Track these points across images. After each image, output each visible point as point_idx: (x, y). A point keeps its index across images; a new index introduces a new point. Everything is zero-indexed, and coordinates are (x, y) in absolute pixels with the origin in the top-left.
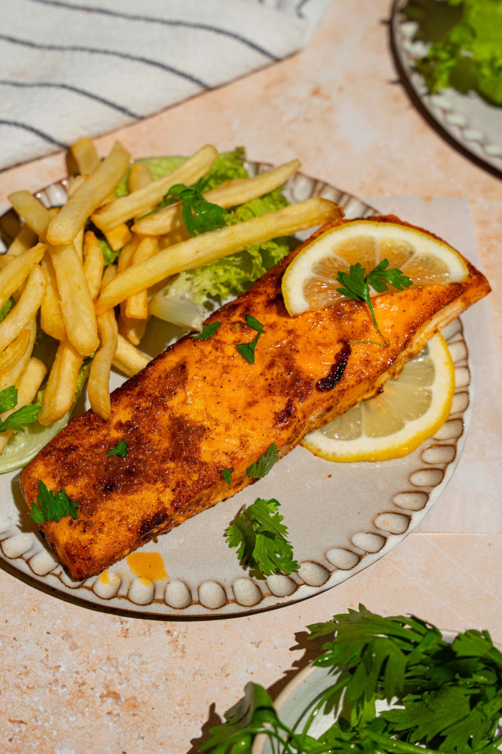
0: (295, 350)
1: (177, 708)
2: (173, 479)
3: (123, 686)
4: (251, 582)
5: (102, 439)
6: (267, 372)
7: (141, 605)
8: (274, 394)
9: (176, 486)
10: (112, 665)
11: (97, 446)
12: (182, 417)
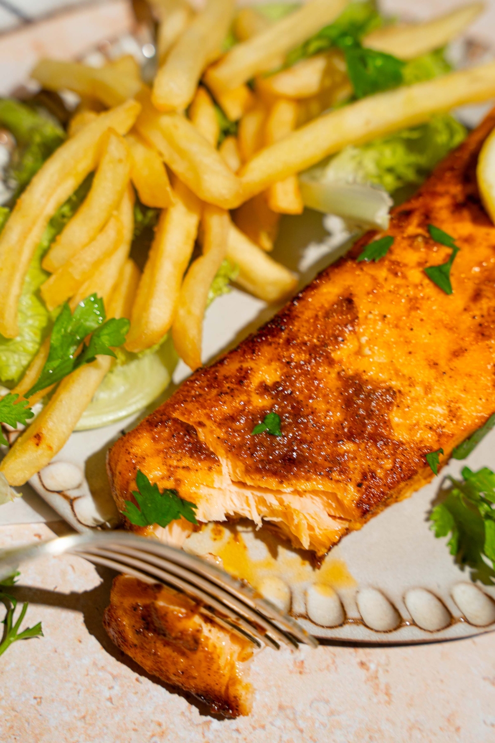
2: (355, 468)
6: (472, 306)
9: (362, 478)
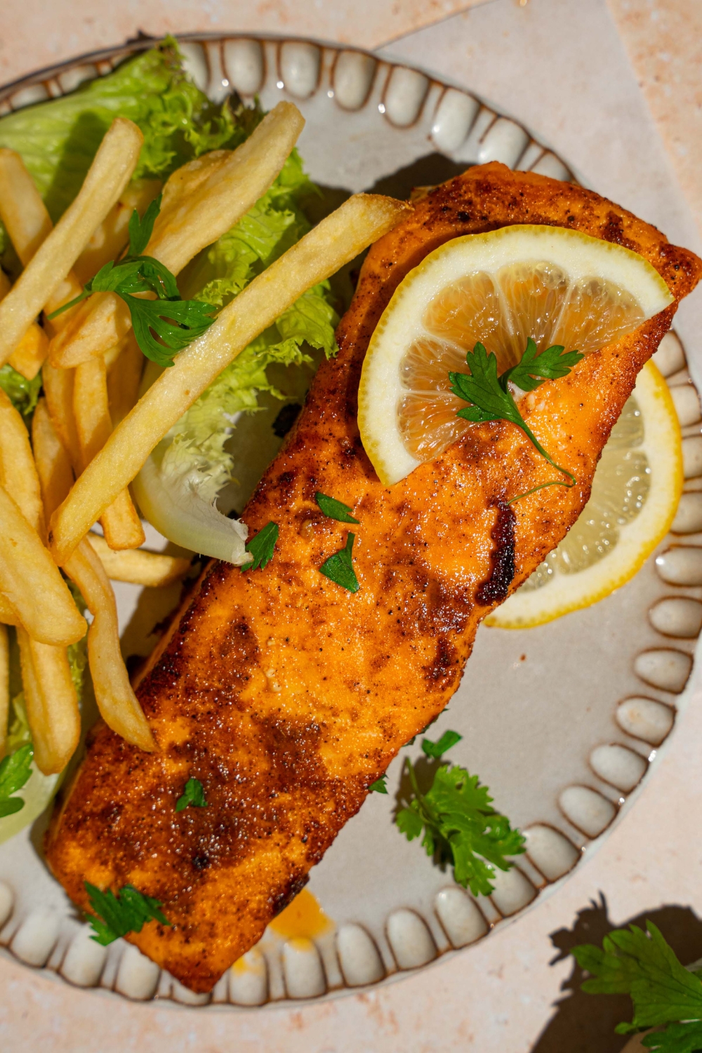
0: (419, 543)
2: (295, 820)
5: (155, 781)
6: (385, 597)
8: (411, 635)
9: (304, 831)
12: (273, 716)
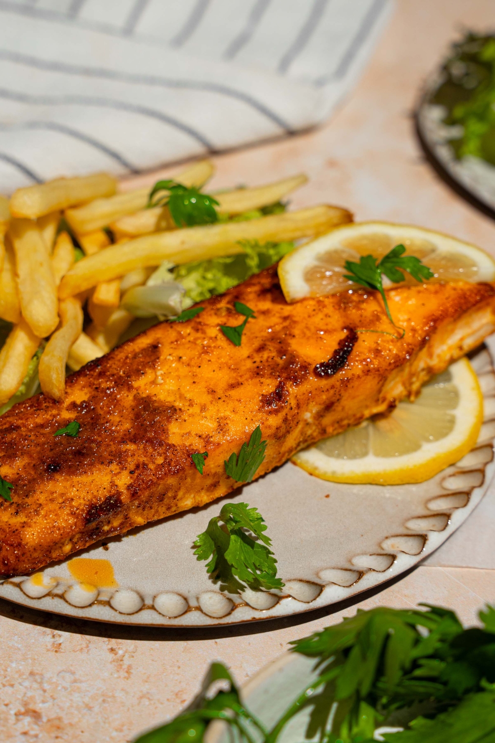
0: (290, 335)
1: (114, 734)
2: (132, 461)
3: (46, 705)
4: (221, 596)
5: (51, 418)
7: (79, 607)
9: (135, 468)
10: (36, 681)
11: (42, 426)
12: (149, 397)
